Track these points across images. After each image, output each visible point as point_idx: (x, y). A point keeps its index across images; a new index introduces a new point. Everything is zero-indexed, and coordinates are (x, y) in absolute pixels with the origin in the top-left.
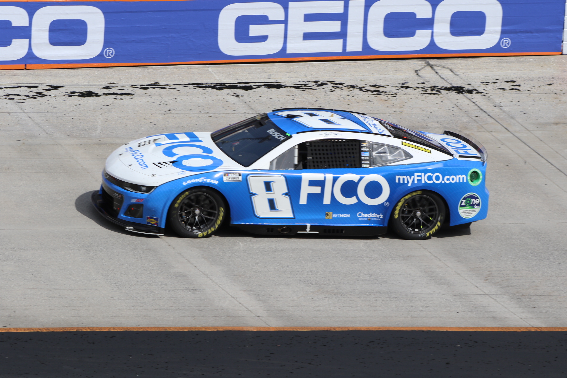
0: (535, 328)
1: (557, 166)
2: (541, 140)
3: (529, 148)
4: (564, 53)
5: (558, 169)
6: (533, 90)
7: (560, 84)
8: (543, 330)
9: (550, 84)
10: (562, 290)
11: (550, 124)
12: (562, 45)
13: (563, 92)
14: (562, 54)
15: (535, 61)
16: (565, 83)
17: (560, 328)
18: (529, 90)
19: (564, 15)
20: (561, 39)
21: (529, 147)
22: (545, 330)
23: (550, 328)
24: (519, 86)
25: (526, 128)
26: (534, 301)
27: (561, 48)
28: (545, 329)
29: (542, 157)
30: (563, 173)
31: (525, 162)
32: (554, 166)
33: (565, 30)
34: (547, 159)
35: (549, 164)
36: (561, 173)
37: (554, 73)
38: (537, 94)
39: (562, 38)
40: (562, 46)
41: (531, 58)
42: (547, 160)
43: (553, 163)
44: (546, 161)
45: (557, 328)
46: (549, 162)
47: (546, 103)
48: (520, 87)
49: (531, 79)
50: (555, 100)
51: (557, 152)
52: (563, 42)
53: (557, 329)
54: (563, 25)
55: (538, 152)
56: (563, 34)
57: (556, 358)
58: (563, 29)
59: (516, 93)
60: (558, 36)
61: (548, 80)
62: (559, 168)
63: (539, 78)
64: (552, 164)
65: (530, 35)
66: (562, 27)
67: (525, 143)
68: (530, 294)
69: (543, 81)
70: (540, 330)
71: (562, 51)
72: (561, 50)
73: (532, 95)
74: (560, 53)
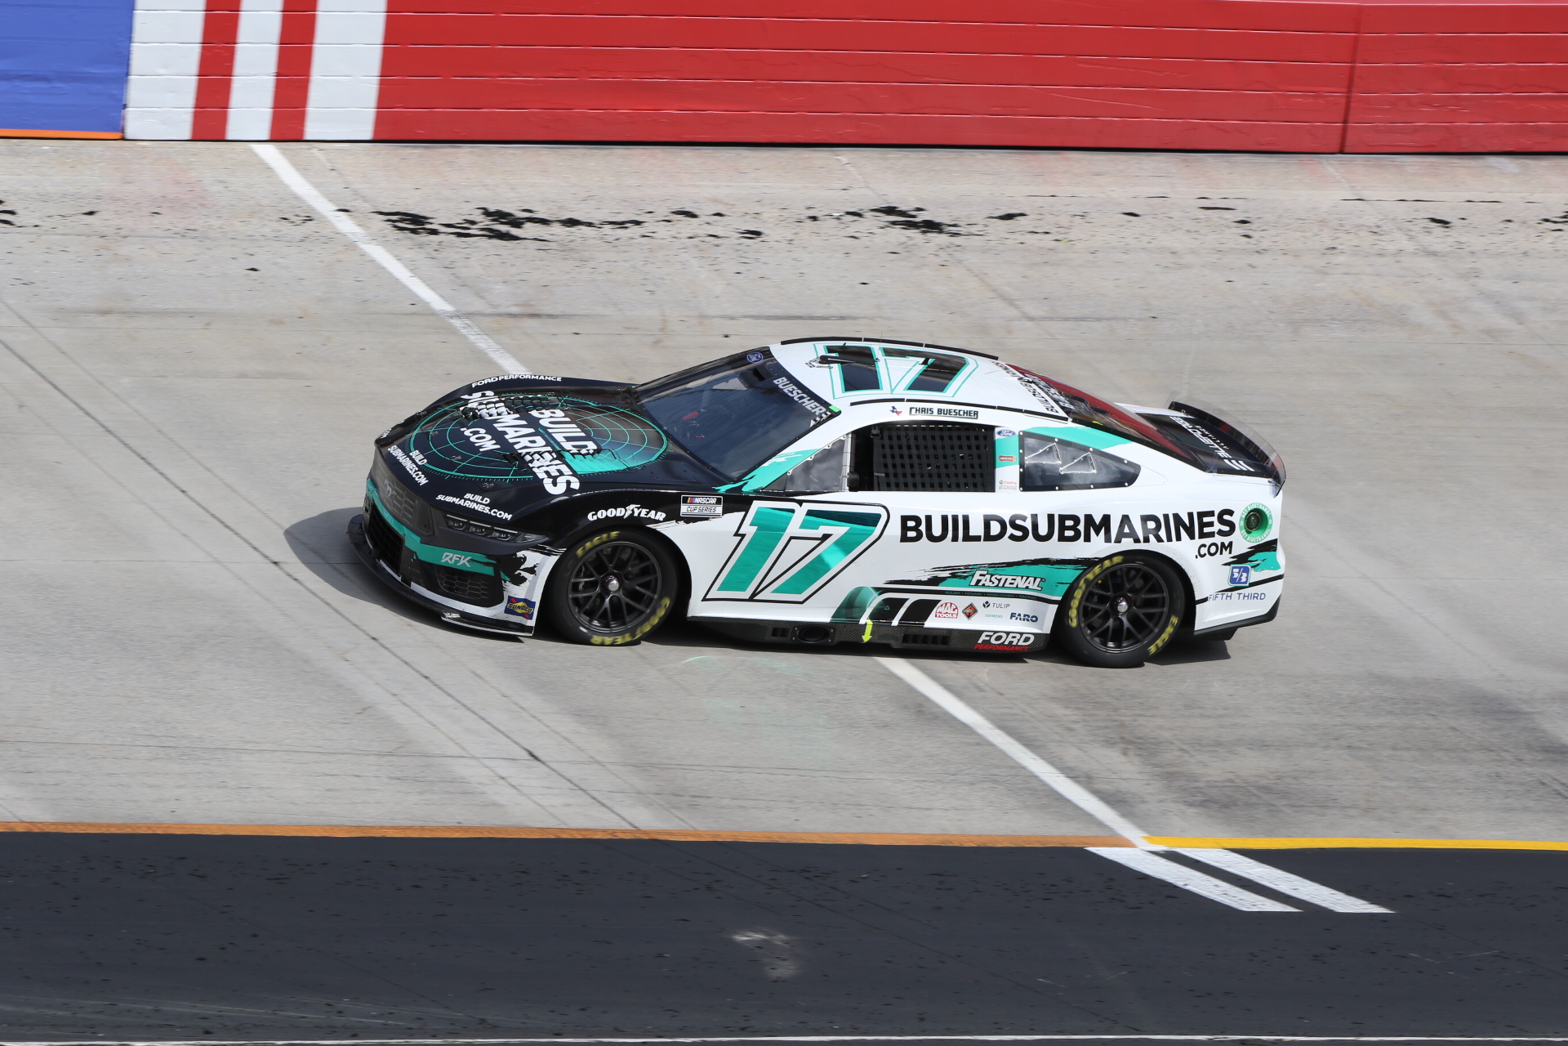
0: (26, 824)
1: (101, 418)
2: (63, 353)
3: (32, 372)
4: (129, 134)
5: (103, 426)
6: (47, 224)
7: (117, 213)
8: (47, 830)
9: (91, 213)
10: (101, 731)
11: (87, 312)
12: (122, 114)
13: (123, 233)
14: (123, 139)
15: (55, 151)
16: (129, 212)
17: (89, 825)
18: (36, 226)
19: (130, 39)
20: (122, 100)
21: (33, 368)
22: (52, 829)
23: (64, 824)
24: (12, 213)
25: (26, 321)
26: (29, 757)
27: (122, 123)
28: (53, 827)
29: (65, 395)
30: (116, 436)
31: (21, 406)
32: (94, 418)
33: (130, 77)
34: (77, 401)
35: (81, 413)
36: (111, 438)
37: (102, 184)
38: (56, 237)
39: (124, 98)
40: (124, 118)
41: (46, 146)
42: (76, 403)
43: (91, 411)
44: (72, 406)
45: (82, 824)
46: (82, 409)
47: (80, 259)
48: (13, 216)
49: (44, 198)
50: (103, 252)
51: (101, 384)
52: (125, 106)
53: (83, 828)
54: (128, 65)
55: (56, 383)
56: (126, 88)
57: (76, 899)
58: (127, 74)
59: (4, 230)
60: (115, 92)
61: (86, 201)
62: (106, 424)
63: (64, 195)
64: (88, 414)
65: (43, 85)
66: (126, 71)
67: (22, 359)
68: (19, 739)
69: (73, 203)
70: (39, 828)
71: (123, 131)
72: (120, 128)
73: (44, 237)
74: (118, 135)
